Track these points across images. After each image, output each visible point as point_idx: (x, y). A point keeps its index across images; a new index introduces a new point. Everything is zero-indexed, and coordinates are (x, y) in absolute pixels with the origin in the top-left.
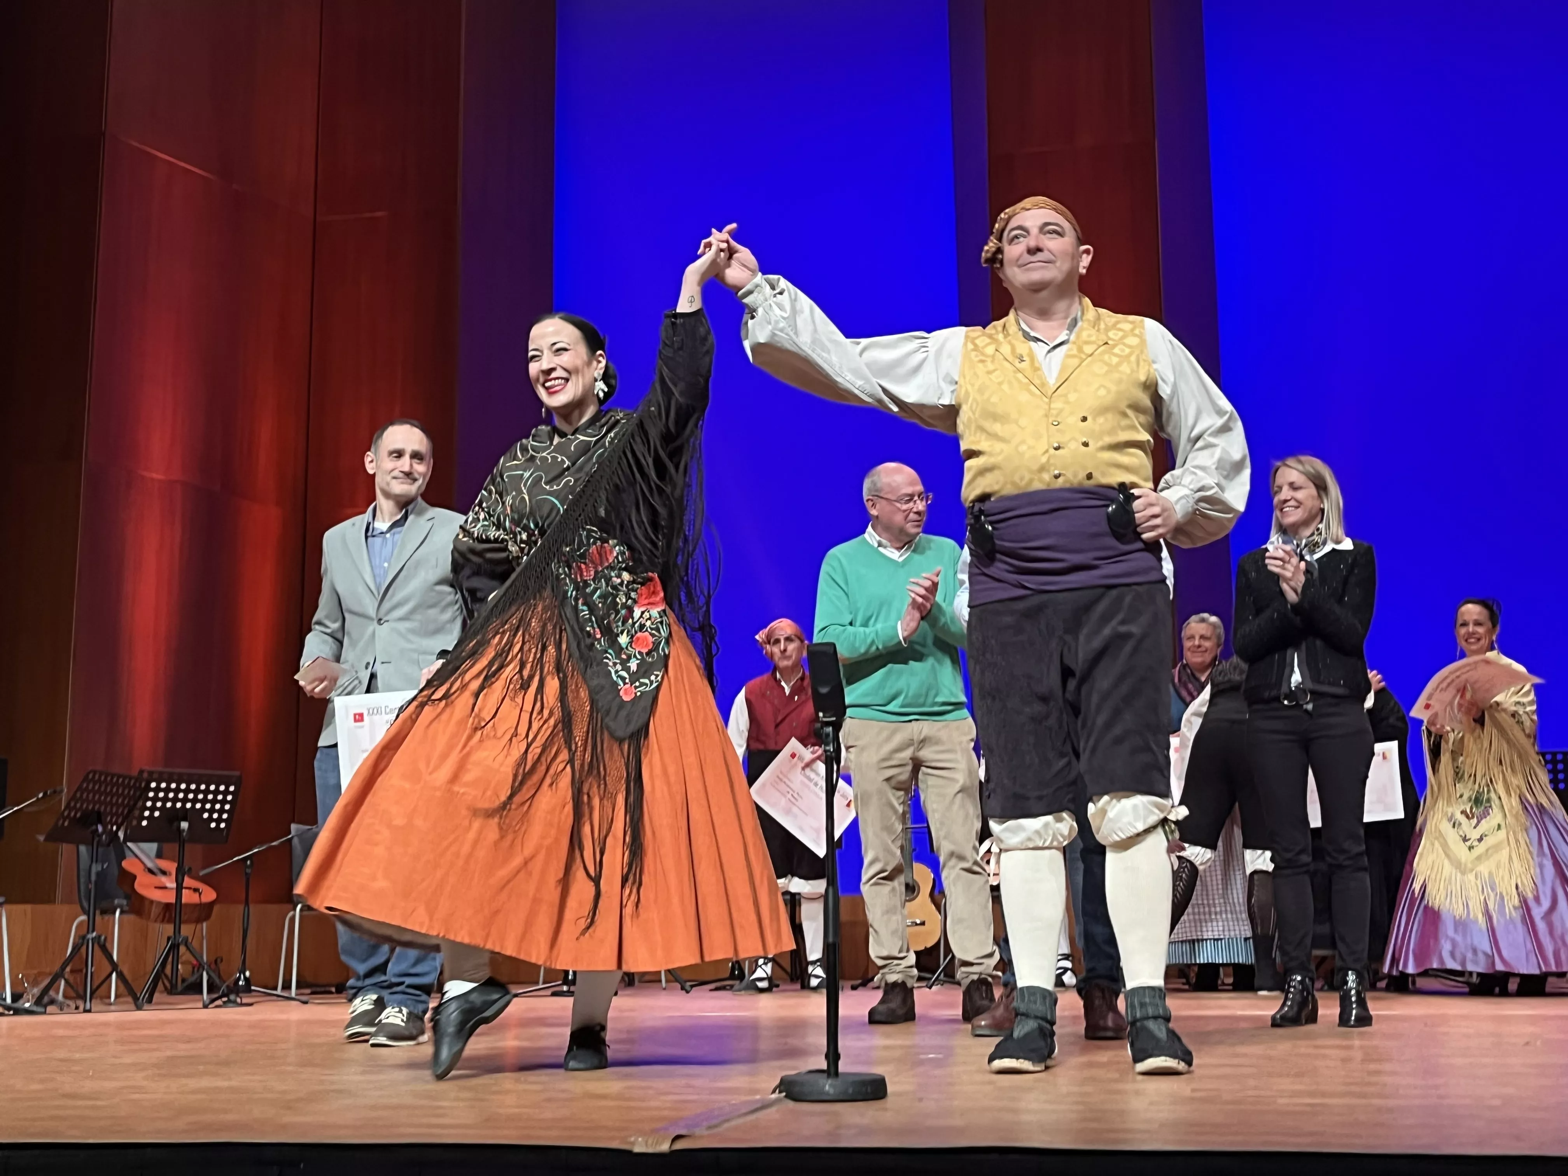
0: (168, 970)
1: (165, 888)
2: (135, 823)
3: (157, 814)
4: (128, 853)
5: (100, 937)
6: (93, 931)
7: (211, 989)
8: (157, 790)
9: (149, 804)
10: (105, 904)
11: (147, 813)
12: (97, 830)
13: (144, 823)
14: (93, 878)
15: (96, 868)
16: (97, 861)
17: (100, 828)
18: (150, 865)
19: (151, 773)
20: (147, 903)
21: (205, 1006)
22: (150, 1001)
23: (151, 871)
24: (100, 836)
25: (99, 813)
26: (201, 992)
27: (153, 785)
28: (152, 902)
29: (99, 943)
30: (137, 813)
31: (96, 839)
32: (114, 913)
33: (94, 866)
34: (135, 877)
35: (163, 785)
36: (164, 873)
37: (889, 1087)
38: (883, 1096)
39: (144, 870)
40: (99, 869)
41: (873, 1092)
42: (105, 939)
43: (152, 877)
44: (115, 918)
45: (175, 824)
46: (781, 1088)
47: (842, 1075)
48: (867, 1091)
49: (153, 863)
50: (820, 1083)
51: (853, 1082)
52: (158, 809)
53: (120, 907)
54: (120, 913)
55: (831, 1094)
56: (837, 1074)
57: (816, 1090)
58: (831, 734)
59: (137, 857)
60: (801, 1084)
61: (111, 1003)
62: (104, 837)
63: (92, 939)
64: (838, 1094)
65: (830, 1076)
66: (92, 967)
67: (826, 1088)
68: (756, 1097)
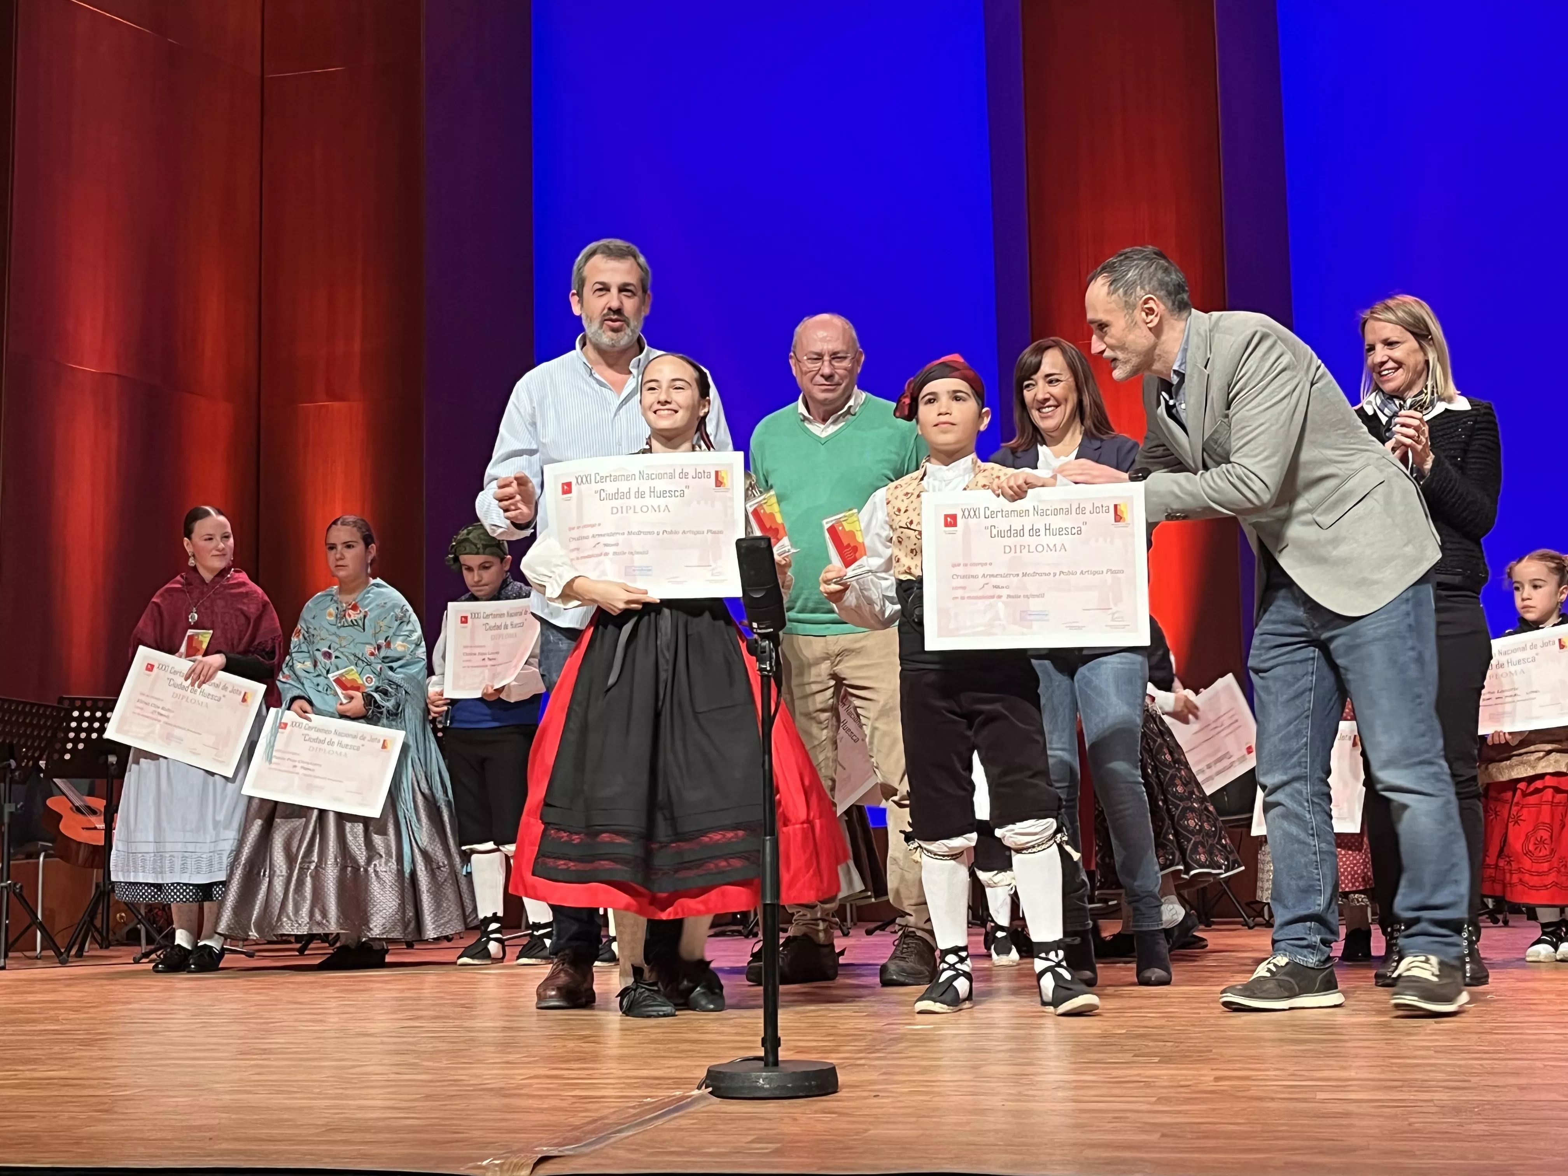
0: (98, 923)
1: (95, 828)
2: (56, 756)
3: (81, 746)
4: (55, 790)
5: (15, 884)
6: (8, 879)
7: (150, 940)
8: (81, 719)
9: (72, 735)
10: (29, 847)
11: (69, 746)
12: (10, 765)
13: (67, 757)
14: (6, 819)
15: (8, 808)
16: (10, 802)
17: (13, 763)
18: (78, 803)
19: (72, 700)
20: (74, 846)
21: (137, 961)
22: (80, 954)
23: (78, 809)
24: (13, 771)
25: (11, 745)
26: (140, 945)
27: (76, 714)
28: (80, 843)
29: (14, 892)
30: (58, 746)
31: (9, 776)
32: (38, 858)
33: (7, 806)
34: (60, 817)
35: (87, 714)
36: (94, 812)
37: (841, 1078)
38: (830, 1091)
39: (71, 809)
40: (13, 810)
41: (817, 1086)
42: (21, 887)
43: (81, 816)
44: (38, 863)
45: (104, 757)
46: (708, 1081)
47: (781, 1065)
48: (810, 1084)
49: (82, 800)
50: (754, 1074)
51: (794, 1073)
52: (82, 741)
53: (45, 851)
54: (45, 857)
55: (766, 1090)
56: (776, 1063)
57: (747, 1084)
58: (767, 649)
59: (64, 794)
60: (732, 1076)
61: (36, 958)
62: (17, 773)
63: (6, 887)
64: (775, 1089)
65: (766, 1065)
66: (7, 918)
67: (761, 1081)
68: (678, 1093)
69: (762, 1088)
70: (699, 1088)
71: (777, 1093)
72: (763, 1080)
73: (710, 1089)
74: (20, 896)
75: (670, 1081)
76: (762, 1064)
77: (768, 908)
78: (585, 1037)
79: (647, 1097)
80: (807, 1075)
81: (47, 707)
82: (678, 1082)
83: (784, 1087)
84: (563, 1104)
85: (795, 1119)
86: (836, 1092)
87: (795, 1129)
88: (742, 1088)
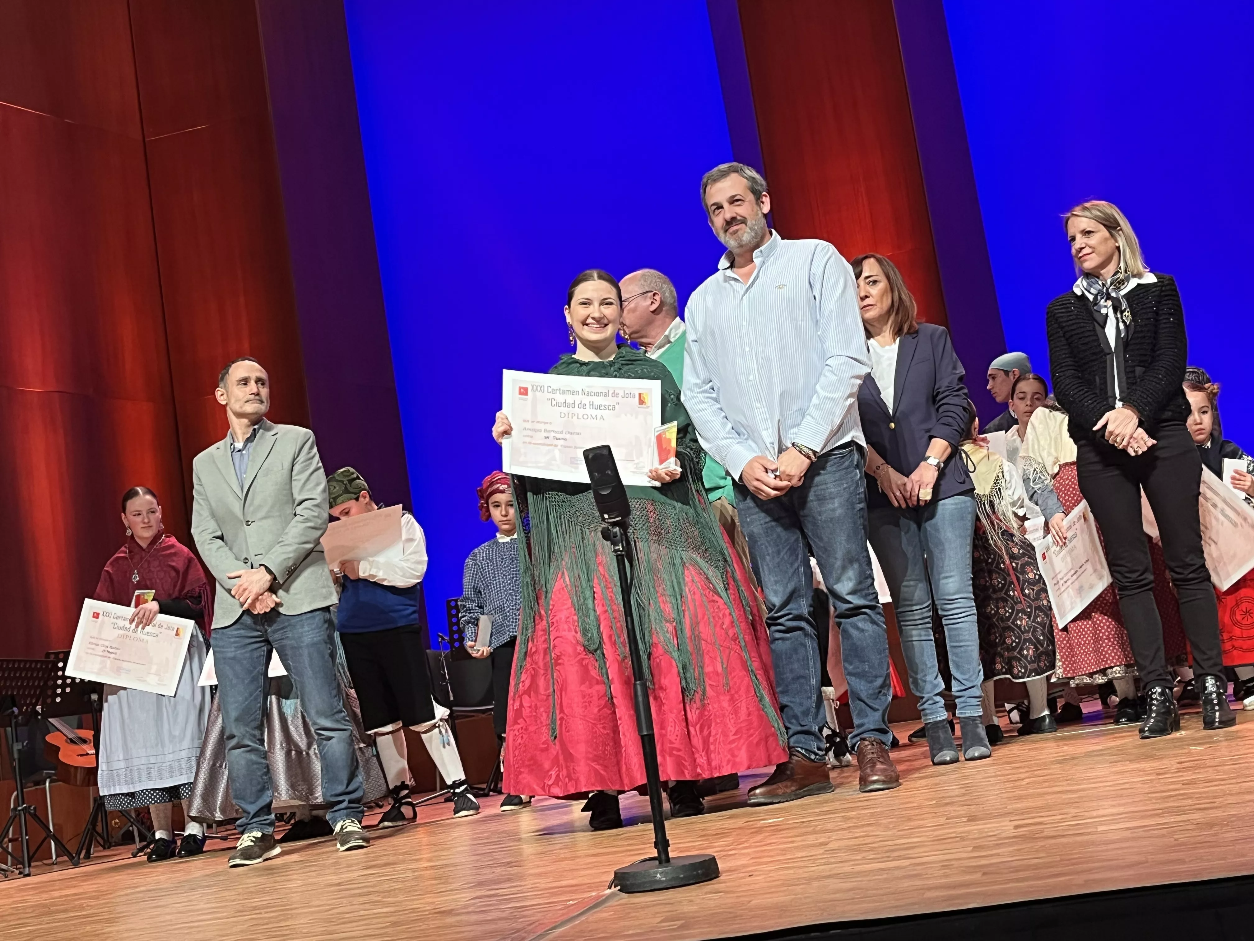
0: (99, 828)
1: (88, 754)
2: (49, 701)
3: (68, 690)
4: (51, 728)
5: (30, 807)
6: (23, 803)
7: (142, 838)
9: (59, 682)
10: (36, 777)
11: (59, 691)
12: (13, 712)
13: (58, 700)
14: (16, 756)
15: (17, 747)
16: (17, 741)
17: (15, 709)
18: (71, 736)
19: (57, 654)
20: (72, 770)
21: (135, 856)
22: (88, 856)
23: (72, 741)
24: (17, 717)
25: (13, 697)
26: (134, 842)
27: (61, 665)
28: (76, 768)
29: (30, 813)
30: (49, 692)
31: (14, 721)
32: (45, 784)
33: (15, 745)
34: (58, 749)
36: (84, 741)
37: (721, 866)
38: (714, 876)
39: (66, 741)
40: (20, 747)
41: (703, 874)
42: (35, 808)
43: (74, 747)
44: (45, 788)
45: (86, 696)
46: (616, 882)
47: (672, 861)
48: (698, 873)
49: (73, 733)
50: (652, 871)
51: (684, 866)
52: (68, 685)
53: (49, 777)
54: (50, 783)
55: (663, 882)
56: (668, 860)
57: (647, 880)
58: (618, 533)
59: (59, 730)
60: (634, 875)
61: (53, 864)
62: (20, 718)
63: (22, 810)
64: (670, 880)
65: (660, 863)
66: (26, 835)
67: (658, 875)
68: (594, 894)
69: (660, 881)
70: (610, 887)
71: (673, 883)
72: (660, 874)
73: (619, 888)
74: (35, 816)
75: (585, 887)
76: (657, 862)
77: (646, 739)
78: (509, 863)
79: (569, 901)
80: (694, 866)
81: (37, 662)
82: (591, 887)
83: (677, 878)
84: (504, 915)
85: (691, 901)
86: (717, 877)
87: (694, 908)
88: (645, 883)
